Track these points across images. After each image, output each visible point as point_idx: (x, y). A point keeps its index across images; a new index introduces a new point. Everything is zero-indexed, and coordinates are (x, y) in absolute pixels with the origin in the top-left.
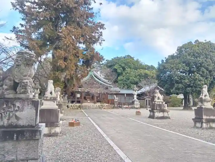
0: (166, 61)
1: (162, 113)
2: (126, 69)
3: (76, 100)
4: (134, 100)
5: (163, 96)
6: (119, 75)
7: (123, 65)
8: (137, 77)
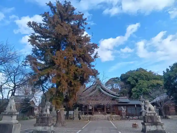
0: (171, 69)
1: (155, 126)
2: (139, 81)
3: (88, 112)
4: (141, 111)
5: (155, 106)
6: (133, 86)
7: (136, 77)
8: (150, 87)
